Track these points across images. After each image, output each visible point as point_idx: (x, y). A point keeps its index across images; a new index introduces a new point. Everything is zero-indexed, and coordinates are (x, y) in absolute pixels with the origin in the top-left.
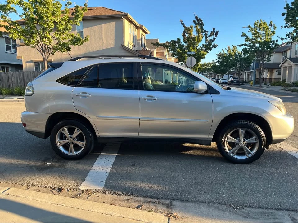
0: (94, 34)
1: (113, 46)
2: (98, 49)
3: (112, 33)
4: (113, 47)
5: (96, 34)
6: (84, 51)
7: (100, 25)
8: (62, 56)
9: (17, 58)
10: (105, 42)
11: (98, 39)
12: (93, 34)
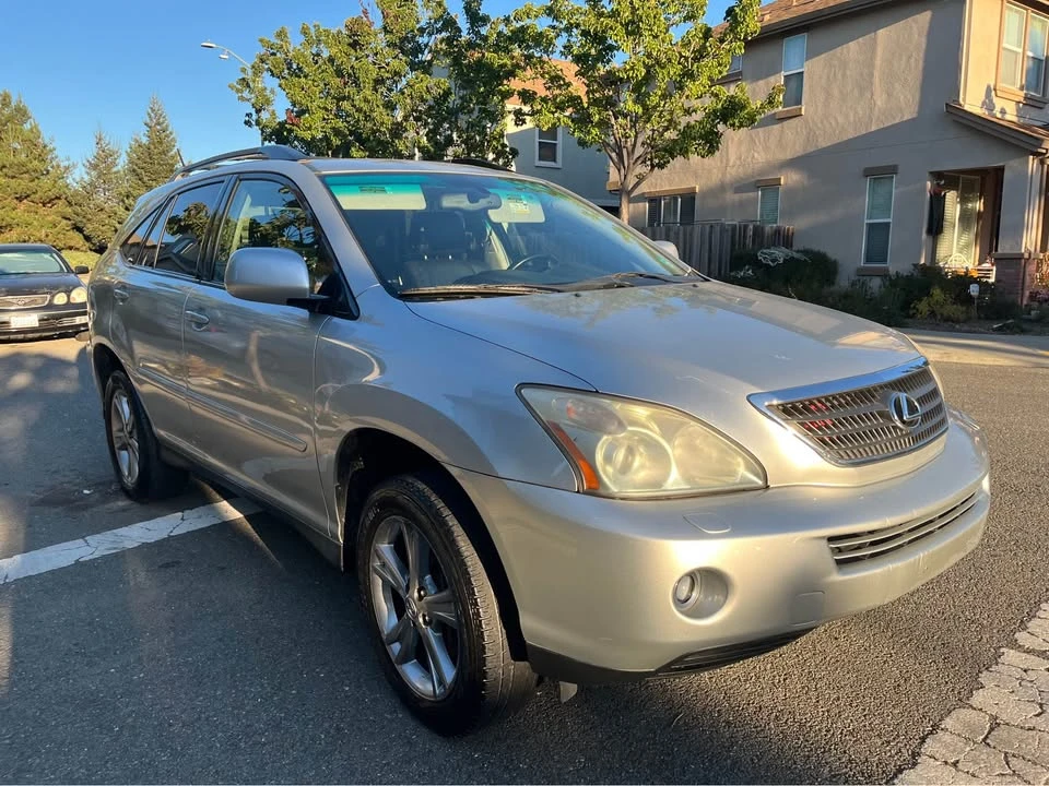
0: (844, 75)
1: (909, 113)
2: (850, 134)
3: (913, 60)
4: (913, 119)
5: (848, 73)
6: (797, 147)
7: (867, 37)
8: (724, 174)
9: (608, 188)
10: (879, 103)
11: (856, 92)
12: (839, 76)
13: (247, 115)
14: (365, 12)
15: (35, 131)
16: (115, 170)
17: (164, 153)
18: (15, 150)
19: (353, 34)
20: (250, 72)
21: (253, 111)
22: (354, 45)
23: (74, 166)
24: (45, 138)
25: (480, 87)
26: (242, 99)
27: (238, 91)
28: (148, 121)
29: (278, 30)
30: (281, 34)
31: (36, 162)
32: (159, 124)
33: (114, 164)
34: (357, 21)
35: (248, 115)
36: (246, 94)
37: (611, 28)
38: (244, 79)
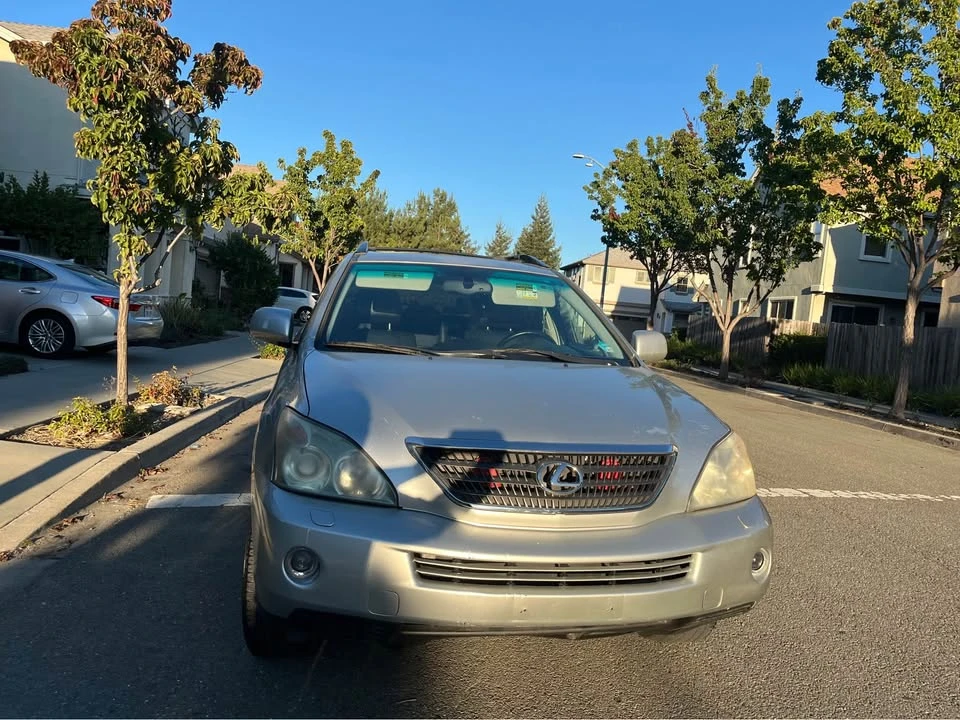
13: (594, 211)
14: (690, 126)
15: (457, 223)
16: (505, 252)
17: (542, 240)
18: (442, 235)
19: (676, 144)
20: (601, 176)
21: (599, 208)
22: (677, 153)
23: (479, 248)
24: (463, 226)
25: (775, 187)
26: (591, 198)
27: (590, 191)
28: (535, 214)
29: (629, 141)
30: (632, 146)
31: (453, 244)
32: (542, 217)
33: (506, 248)
34: (681, 134)
35: (596, 211)
36: (596, 194)
37: (893, 131)
38: (596, 182)
